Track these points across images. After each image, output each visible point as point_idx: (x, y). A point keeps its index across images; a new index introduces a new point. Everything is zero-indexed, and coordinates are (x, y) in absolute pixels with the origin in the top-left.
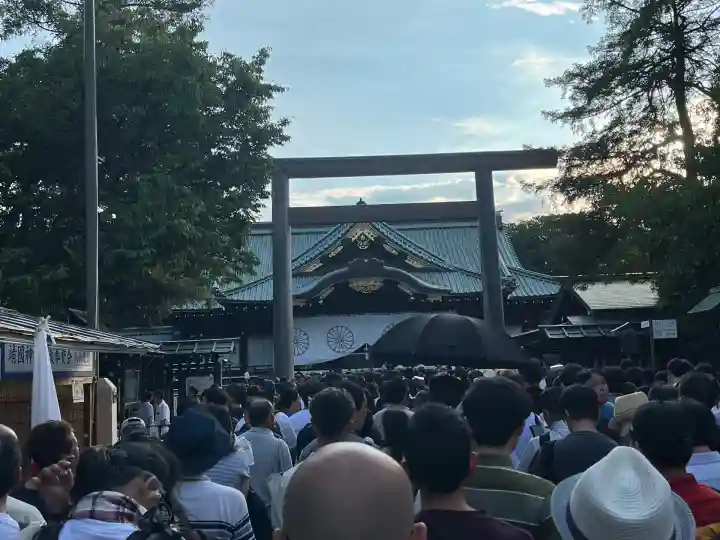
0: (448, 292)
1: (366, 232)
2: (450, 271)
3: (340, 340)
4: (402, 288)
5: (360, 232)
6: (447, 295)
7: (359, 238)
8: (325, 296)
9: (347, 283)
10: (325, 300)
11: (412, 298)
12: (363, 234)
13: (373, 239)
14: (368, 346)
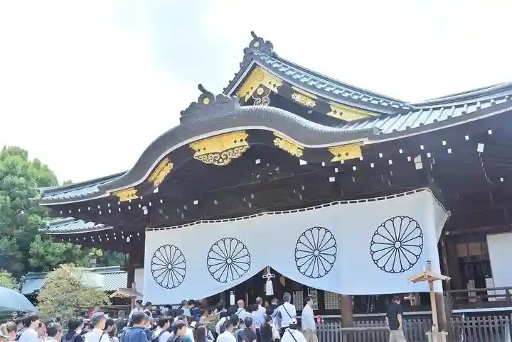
1: (265, 82)
4: (281, 145)
5: (257, 84)
7: (255, 93)
8: (160, 179)
9: (188, 150)
10: (160, 186)
11: (303, 162)
12: (261, 86)
13: (276, 90)
14: (272, 271)
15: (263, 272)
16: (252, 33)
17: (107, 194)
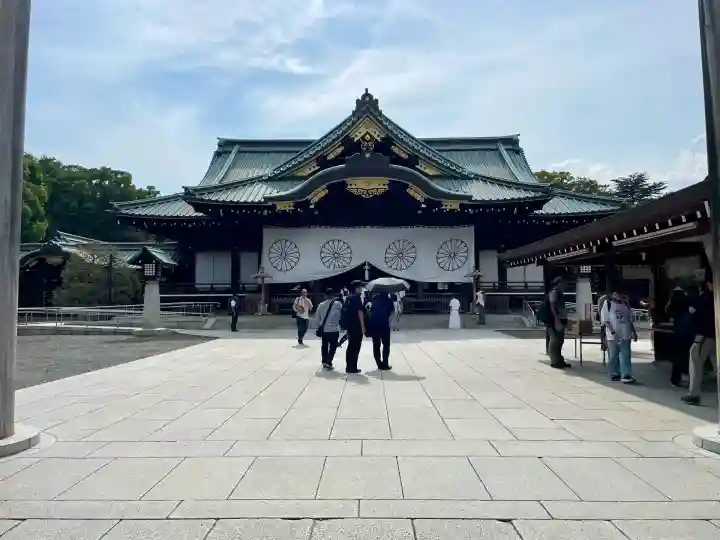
0: (469, 198)
1: (370, 130)
2: (471, 179)
3: (336, 256)
4: (411, 192)
5: (363, 131)
6: (466, 202)
7: (363, 138)
8: (316, 199)
9: (344, 184)
10: (317, 204)
11: (423, 206)
12: (368, 133)
13: (379, 139)
14: (369, 264)
15: (364, 264)
16: (367, 90)
17: (270, 204)
